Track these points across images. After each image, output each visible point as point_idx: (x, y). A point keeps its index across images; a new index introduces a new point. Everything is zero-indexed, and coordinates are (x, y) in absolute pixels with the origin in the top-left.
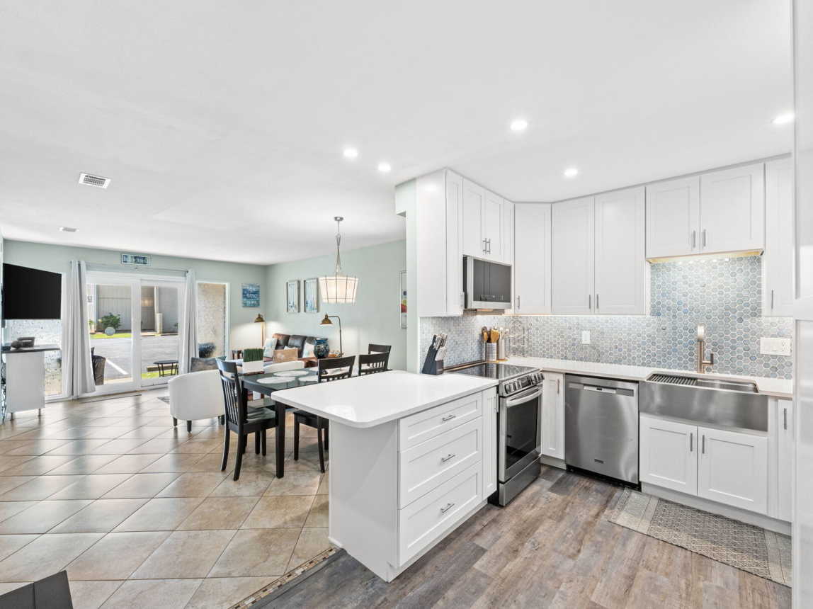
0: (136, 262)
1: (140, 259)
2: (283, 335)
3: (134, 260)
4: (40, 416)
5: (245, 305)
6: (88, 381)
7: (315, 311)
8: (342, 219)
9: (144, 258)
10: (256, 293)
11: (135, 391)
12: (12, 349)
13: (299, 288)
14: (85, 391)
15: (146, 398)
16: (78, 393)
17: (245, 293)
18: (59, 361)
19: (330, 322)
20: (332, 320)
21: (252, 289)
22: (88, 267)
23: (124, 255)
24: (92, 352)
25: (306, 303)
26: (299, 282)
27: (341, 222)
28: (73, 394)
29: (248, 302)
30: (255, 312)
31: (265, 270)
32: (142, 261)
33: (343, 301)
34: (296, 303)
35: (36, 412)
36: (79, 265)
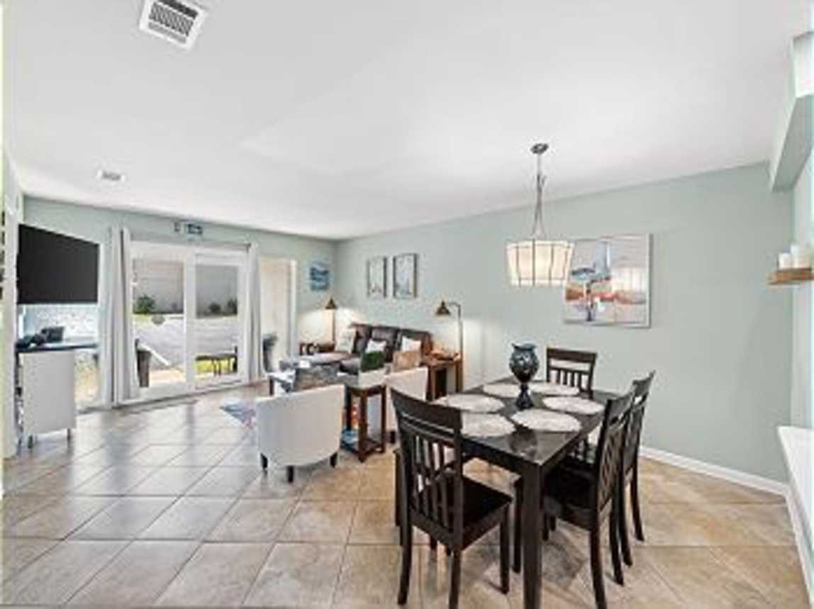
0: (190, 232)
1: (195, 227)
2: (363, 326)
3: (187, 229)
4: (69, 437)
5: (313, 288)
6: (132, 383)
7: (412, 296)
8: (545, 147)
9: (199, 228)
10: (325, 273)
11: (188, 396)
12: (33, 345)
13: (385, 267)
14: (128, 396)
15: (202, 405)
16: (120, 400)
17: (313, 273)
18: (96, 357)
19: (447, 312)
20: (451, 310)
21: (321, 269)
22: (133, 238)
23: (177, 222)
24: (136, 344)
25: (396, 286)
26: (385, 260)
27: (545, 154)
28: (113, 400)
29: (318, 284)
30: (325, 297)
31: (336, 245)
32: (196, 230)
33: (546, 282)
34: (381, 285)
35: (65, 433)
36: (122, 233)
